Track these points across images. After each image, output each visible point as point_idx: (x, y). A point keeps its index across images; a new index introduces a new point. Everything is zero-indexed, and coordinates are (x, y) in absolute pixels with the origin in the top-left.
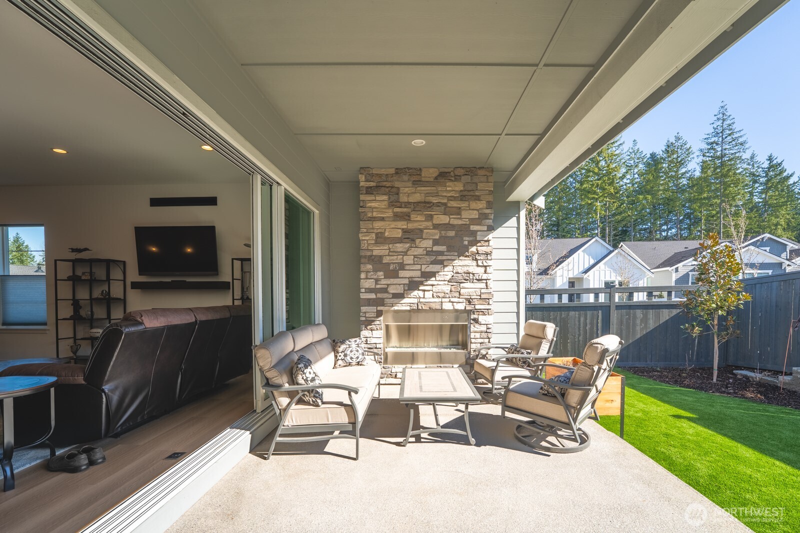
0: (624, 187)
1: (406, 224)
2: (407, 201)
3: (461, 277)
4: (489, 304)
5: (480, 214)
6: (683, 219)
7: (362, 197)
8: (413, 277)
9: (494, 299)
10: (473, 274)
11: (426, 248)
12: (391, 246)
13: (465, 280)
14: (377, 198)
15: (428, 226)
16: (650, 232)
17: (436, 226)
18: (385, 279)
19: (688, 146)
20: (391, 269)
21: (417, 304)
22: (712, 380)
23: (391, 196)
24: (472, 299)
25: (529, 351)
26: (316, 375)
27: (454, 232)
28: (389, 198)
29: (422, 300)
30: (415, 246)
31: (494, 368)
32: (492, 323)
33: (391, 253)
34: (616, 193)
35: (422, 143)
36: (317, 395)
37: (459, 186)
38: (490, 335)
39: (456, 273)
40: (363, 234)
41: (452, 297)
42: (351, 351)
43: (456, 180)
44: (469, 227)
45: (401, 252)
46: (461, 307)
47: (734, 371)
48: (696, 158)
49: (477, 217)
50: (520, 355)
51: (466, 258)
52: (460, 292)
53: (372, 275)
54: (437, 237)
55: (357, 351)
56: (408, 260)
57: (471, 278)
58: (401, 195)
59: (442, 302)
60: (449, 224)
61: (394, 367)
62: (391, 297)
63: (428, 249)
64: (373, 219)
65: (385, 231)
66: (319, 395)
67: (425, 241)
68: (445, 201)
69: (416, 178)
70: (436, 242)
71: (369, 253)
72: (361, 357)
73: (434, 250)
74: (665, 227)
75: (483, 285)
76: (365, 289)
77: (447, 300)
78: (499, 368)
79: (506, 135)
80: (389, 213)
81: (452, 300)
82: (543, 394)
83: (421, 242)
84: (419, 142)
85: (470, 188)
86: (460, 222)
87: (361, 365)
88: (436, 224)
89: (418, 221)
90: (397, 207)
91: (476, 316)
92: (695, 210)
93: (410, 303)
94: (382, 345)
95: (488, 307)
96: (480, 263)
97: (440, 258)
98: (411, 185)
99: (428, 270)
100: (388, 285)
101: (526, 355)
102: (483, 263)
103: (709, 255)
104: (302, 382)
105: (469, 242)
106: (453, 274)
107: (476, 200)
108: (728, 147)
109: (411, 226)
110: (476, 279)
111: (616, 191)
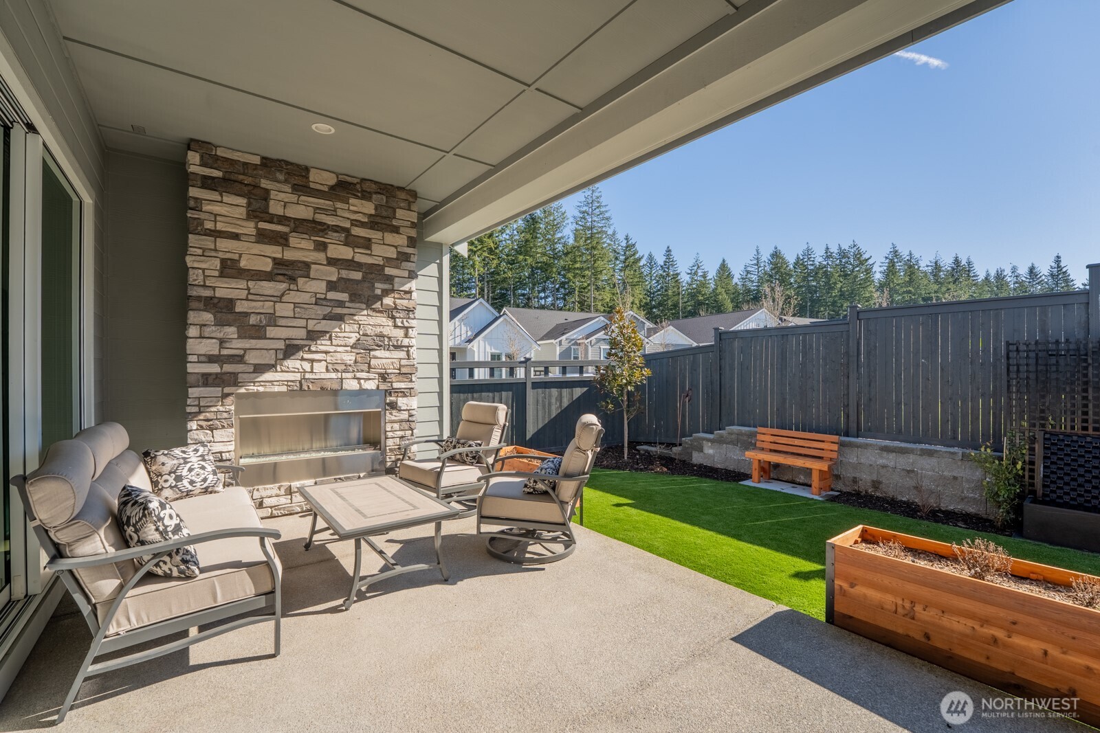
0: (504, 242)
1: (281, 251)
2: (282, 214)
3: (371, 342)
4: (411, 381)
5: (399, 253)
6: (559, 288)
7: (193, 192)
8: (293, 339)
9: (419, 374)
10: (389, 338)
11: (316, 293)
12: (251, 284)
13: (377, 346)
14: (225, 199)
15: (320, 260)
16: (529, 299)
17: (332, 262)
18: (240, 340)
19: (563, 210)
20: (251, 323)
21: (300, 382)
22: (624, 457)
23: (251, 200)
24: (388, 374)
25: (479, 442)
26: (181, 520)
27: (361, 273)
28: (249, 204)
29: (308, 376)
30: (296, 288)
31: (439, 470)
32: (416, 407)
33: (250, 296)
34: (496, 248)
35: (330, 130)
36: (188, 557)
37: (369, 208)
38: (413, 425)
39: (364, 335)
40: (194, 258)
41: (358, 371)
42: (190, 470)
43: (363, 198)
44: (383, 270)
45: (271, 296)
46: (371, 385)
47: (637, 447)
48: (570, 224)
49: (395, 256)
50: (466, 449)
51: (378, 314)
52: (369, 364)
53: (213, 332)
54: (334, 278)
55: (203, 468)
56: (284, 310)
57: (386, 343)
58: (272, 203)
59: (342, 379)
60: (352, 260)
61: (258, 490)
62: (251, 370)
63: (318, 296)
64: (216, 234)
65: (240, 255)
66: (192, 557)
67: (314, 281)
68: (347, 225)
69: (297, 181)
70: (332, 286)
71: (208, 293)
72: (211, 477)
73: (328, 297)
74: (542, 295)
75: (403, 354)
76: (199, 355)
77: (350, 375)
78: (446, 469)
79: (455, 155)
80: (249, 228)
81: (359, 375)
82: (529, 493)
83: (306, 282)
84: (323, 128)
85: (384, 214)
86: (369, 260)
87: (211, 493)
88: (331, 258)
89: (301, 248)
90: (265, 222)
91: (393, 399)
92: (570, 280)
93: (288, 381)
94: (232, 453)
95: (410, 385)
96: (399, 322)
97: (339, 311)
98: (290, 191)
99: (318, 328)
100: (245, 350)
101: (474, 448)
102: (402, 323)
103: (617, 329)
104: (157, 536)
105: (383, 291)
106: (359, 336)
107: (392, 232)
108: (597, 219)
109: (289, 255)
110: (393, 346)
111: (496, 246)
